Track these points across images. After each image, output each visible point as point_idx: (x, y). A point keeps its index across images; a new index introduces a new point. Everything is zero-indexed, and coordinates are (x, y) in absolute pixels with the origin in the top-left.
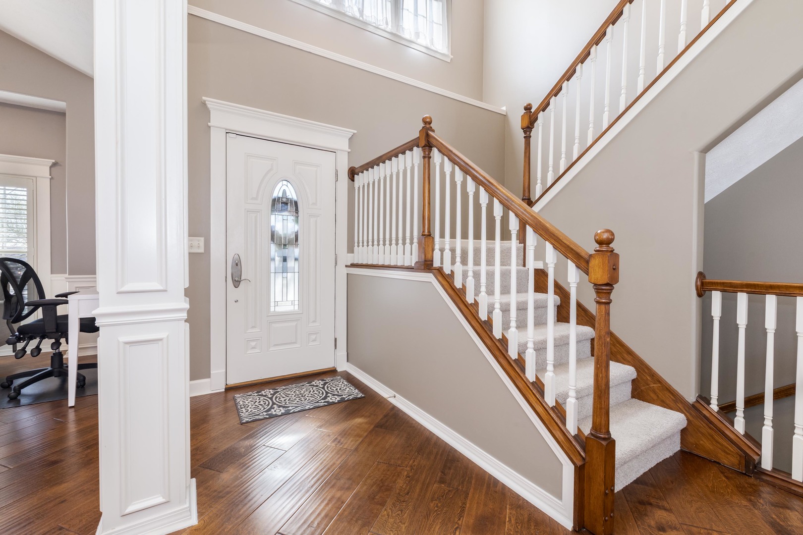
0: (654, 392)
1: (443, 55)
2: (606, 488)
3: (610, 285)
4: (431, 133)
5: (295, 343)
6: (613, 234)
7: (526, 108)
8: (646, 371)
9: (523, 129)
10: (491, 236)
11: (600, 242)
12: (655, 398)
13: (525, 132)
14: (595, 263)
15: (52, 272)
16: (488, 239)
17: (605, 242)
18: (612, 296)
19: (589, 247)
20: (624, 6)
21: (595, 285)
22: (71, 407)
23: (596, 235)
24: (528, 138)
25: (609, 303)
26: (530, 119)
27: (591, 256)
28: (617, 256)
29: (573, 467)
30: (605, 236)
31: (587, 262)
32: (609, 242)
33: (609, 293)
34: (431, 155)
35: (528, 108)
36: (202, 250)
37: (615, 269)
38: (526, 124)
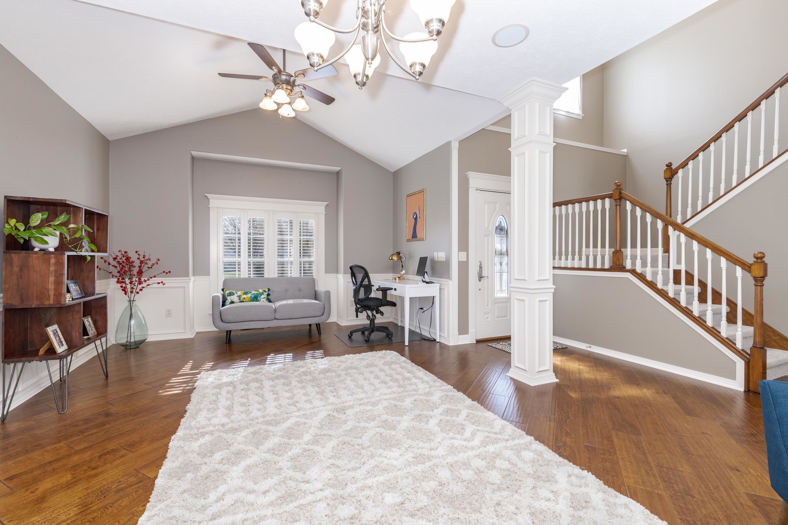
0: (775, 341)
1: (578, 115)
2: (763, 370)
3: (763, 278)
4: (623, 191)
5: (506, 316)
6: (764, 254)
7: (667, 166)
8: (769, 329)
9: (666, 179)
10: (644, 245)
11: (757, 258)
12: (776, 345)
13: (667, 181)
14: (754, 268)
15: (326, 272)
16: (641, 247)
17: (760, 258)
18: (764, 283)
19: (750, 260)
20: (748, 112)
21: (754, 277)
22: (407, 346)
23: (754, 254)
24: (669, 185)
25: (762, 286)
26: (671, 172)
27: (751, 264)
28: (766, 264)
29: (744, 362)
30: (759, 255)
31: (750, 267)
32: (762, 258)
33: (763, 281)
34: (621, 204)
35: (669, 166)
36: (465, 260)
37: (765, 270)
38: (668, 175)
